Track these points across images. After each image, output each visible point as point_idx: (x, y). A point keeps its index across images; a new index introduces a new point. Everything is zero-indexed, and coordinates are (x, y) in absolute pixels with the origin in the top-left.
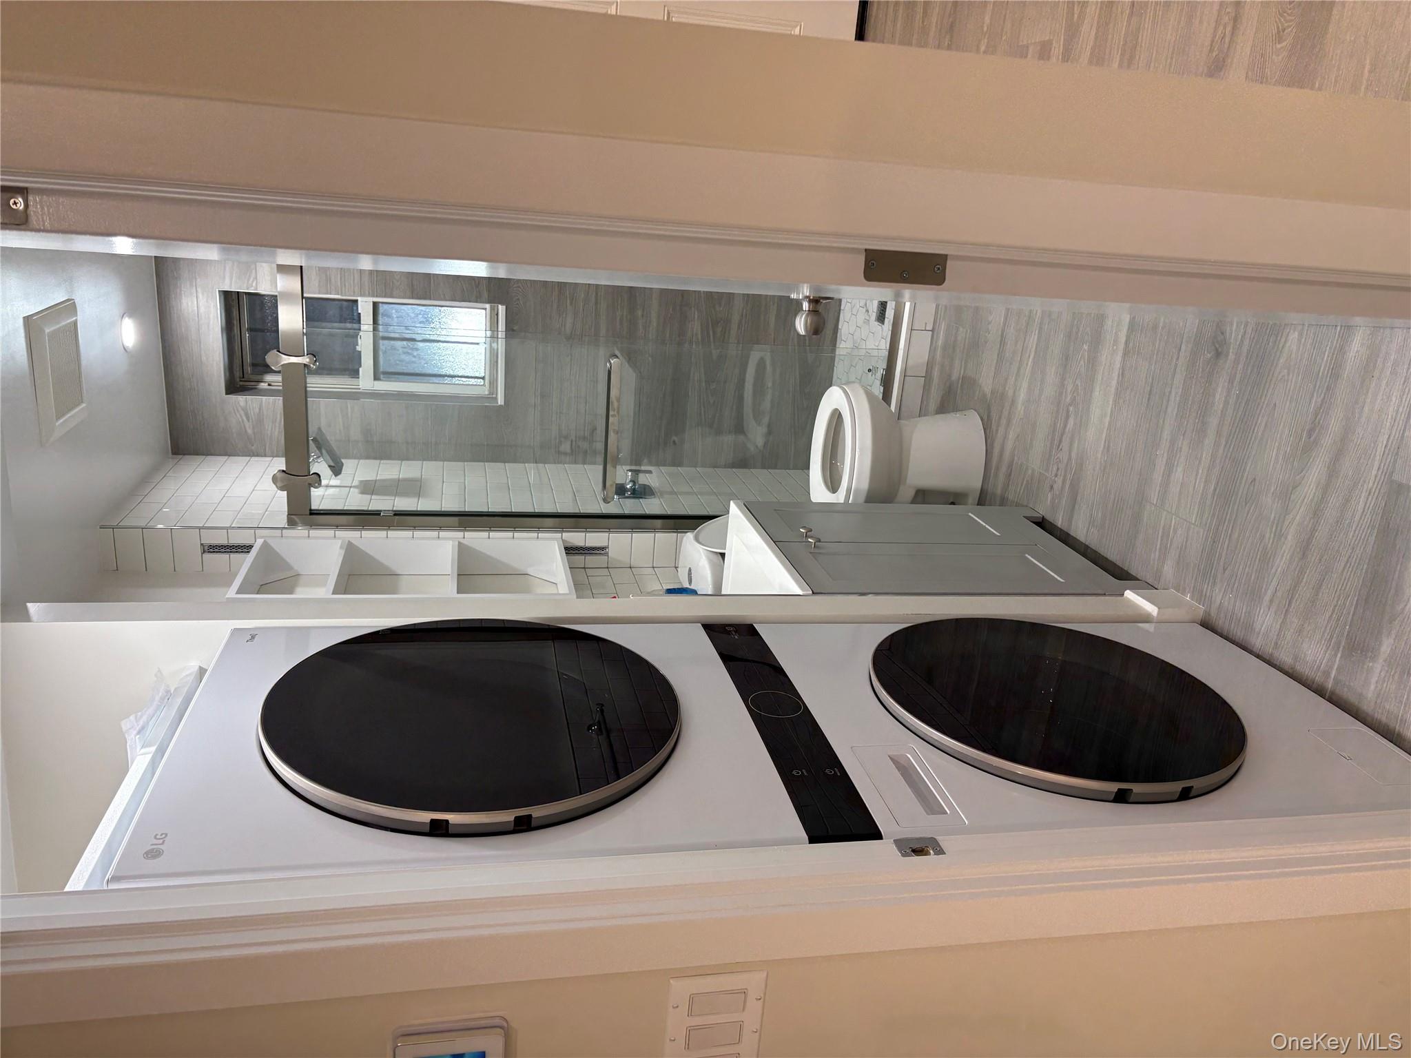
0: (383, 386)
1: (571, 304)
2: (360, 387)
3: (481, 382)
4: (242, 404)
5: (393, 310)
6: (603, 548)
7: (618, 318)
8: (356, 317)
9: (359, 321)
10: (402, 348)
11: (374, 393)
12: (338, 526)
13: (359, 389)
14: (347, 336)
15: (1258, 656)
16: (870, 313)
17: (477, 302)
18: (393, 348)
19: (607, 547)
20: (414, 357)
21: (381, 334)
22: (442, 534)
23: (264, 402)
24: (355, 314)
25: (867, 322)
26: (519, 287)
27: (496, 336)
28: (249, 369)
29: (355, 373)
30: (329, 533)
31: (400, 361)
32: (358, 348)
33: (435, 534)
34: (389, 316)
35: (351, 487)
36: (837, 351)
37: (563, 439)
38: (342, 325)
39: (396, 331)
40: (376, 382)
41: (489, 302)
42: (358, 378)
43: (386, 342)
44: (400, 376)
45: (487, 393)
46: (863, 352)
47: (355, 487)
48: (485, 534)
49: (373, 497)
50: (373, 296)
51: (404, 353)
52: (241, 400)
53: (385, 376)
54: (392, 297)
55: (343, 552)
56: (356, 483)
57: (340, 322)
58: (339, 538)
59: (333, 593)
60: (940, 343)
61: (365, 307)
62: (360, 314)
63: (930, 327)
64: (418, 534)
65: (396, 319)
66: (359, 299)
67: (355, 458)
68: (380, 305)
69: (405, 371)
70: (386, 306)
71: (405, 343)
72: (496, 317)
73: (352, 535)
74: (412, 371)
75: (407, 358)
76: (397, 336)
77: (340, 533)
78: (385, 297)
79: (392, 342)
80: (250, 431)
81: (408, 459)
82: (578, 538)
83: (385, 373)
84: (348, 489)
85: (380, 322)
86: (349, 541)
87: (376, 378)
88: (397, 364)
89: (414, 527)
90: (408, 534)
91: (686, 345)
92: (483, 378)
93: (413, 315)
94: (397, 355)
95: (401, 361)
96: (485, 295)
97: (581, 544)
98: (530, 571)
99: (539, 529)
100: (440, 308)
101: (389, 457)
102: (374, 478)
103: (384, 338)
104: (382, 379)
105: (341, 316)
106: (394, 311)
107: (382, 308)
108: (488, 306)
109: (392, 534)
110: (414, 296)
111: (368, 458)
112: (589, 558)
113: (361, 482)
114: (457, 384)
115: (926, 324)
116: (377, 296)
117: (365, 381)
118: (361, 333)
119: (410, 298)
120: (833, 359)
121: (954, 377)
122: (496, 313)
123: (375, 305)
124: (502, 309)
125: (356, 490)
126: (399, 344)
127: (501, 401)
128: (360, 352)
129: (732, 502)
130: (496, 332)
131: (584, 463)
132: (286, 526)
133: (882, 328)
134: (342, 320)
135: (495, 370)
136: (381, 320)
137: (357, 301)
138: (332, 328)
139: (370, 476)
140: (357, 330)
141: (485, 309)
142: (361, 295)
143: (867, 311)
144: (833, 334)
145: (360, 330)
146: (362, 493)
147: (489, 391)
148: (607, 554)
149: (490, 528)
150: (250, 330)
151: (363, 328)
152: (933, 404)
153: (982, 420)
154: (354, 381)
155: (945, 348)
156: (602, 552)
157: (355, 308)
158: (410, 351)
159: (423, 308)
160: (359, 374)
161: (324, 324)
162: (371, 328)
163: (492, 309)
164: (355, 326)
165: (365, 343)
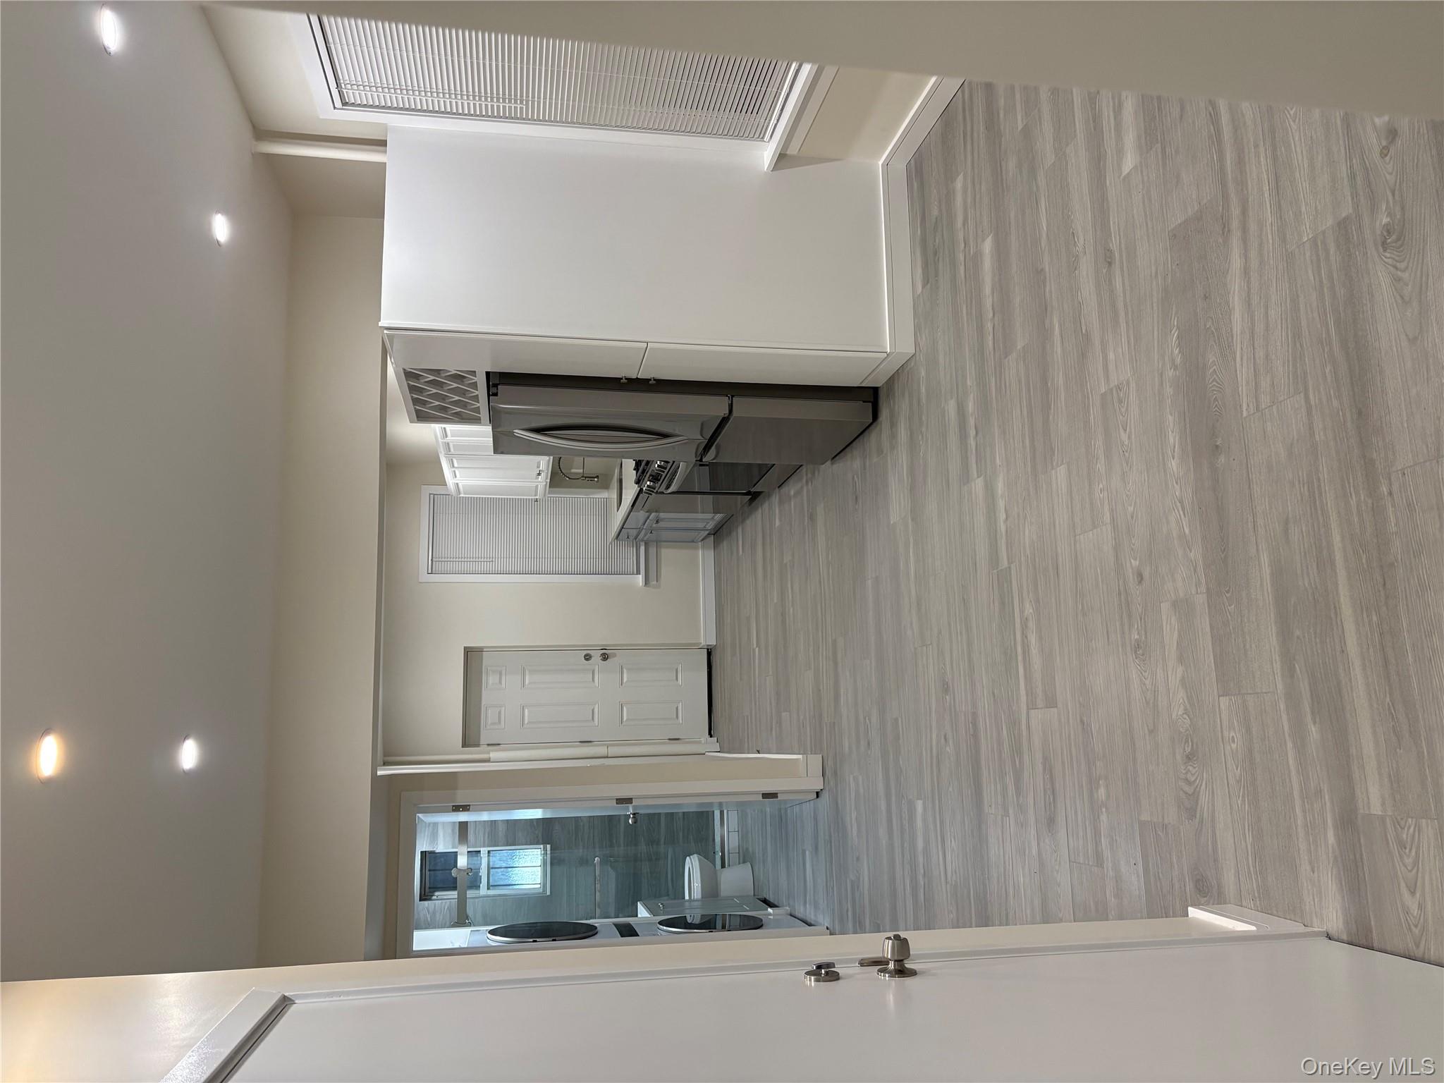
0: (491, 892)
3: (539, 886)
4: (427, 905)
5: (497, 853)
10: (500, 872)
11: (487, 896)
13: (480, 895)
15: (798, 919)
17: (537, 845)
18: (497, 872)
20: (506, 876)
21: (491, 866)
23: (437, 905)
24: (479, 858)
28: (427, 890)
29: (478, 887)
31: (499, 879)
34: (495, 857)
39: (498, 864)
40: (488, 891)
42: (480, 890)
43: (494, 870)
44: (499, 887)
45: (541, 891)
51: (501, 875)
52: (426, 903)
61: (484, 853)
62: (482, 857)
63: (737, 830)
65: (498, 858)
68: (491, 851)
69: (501, 884)
70: (494, 852)
71: (502, 870)
72: (546, 851)
74: (506, 884)
75: (502, 877)
76: (498, 866)
78: (494, 847)
79: (496, 870)
80: (429, 919)
83: (492, 886)
87: (488, 889)
88: (498, 881)
92: (540, 883)
93: (506, 855)
94: (497, 876)
103: (492, 868)
104: (491, 889)
107: (492, 853)
108: (542, 846)
110: (507, 845)
116: (490, 847)
117: (483, 890)
122: (546, 849)
123: (489, 851)
124: (549, 847)
126: (499, 870)
127: (548, 893)
128: (481, 876)
129: (638, 903)
130: (546, 859)
136: (491, 859)
137: (480, 851)
141: (541, 849)
142: (483, 847)
147: (543, 889)
150: (429, 870)
152: (741, 861)
154: (477, 892)
157: (479, 855)
158: (504, 874)
162: (486, 864)
163: (544, 848)
165: (483, 872)
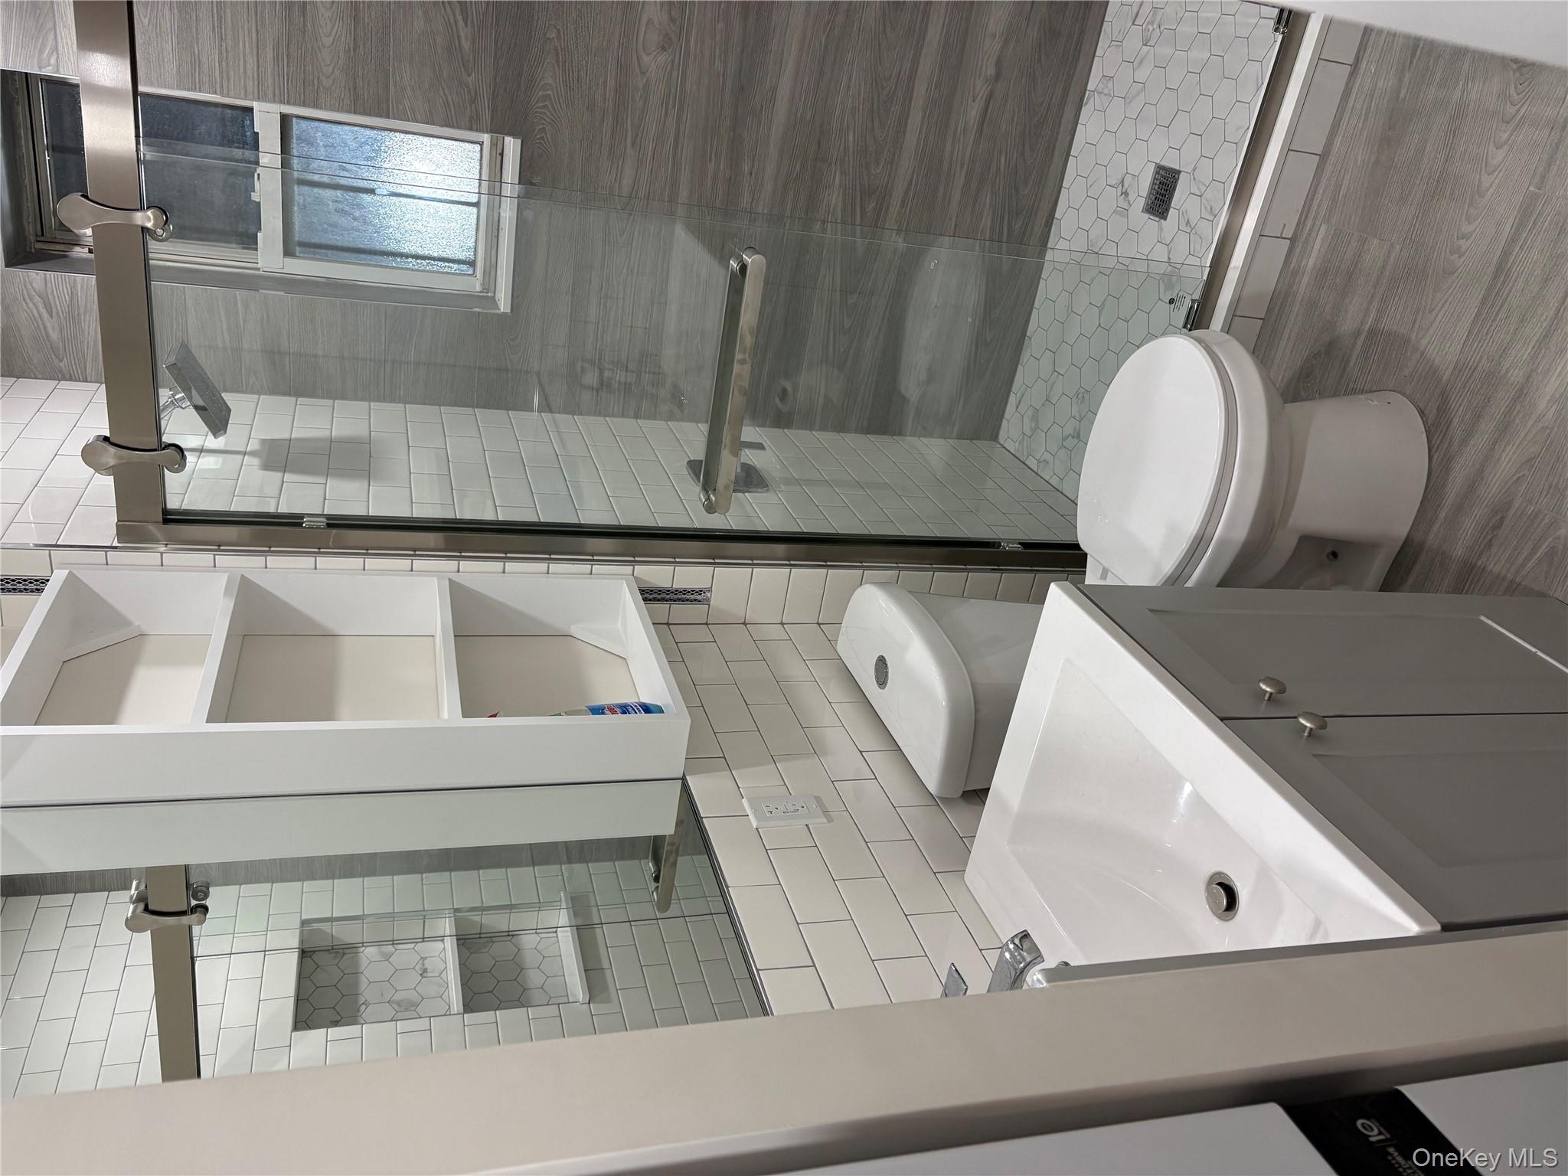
0: (301, 267)
1: (633, 144)
2: (259, 266)
3: (468, 269)
4: (38, 285)
5: (318, 132)
6: (700, 592)
7: (710, 175)
8: (250, 140)
9: (257, 148)
10: (333, 201)
11: (286, 279)
12: (219, 546)
13: (259, 269)
14: (233, 173)
16: (1131, 197)
17: (471, 129)
18: (319, 201)
19: (710, 590)
20: (355, 219)
21: (296, 174)
22: (419, 564)
24: (248, 134)
25: (1124, 212)
26: (545, 107)
27: (497, 192)
29: (249, 241)
30: (205, 558)
31: (330, 225)
32: (255, 197)
33: (404, 563)
34: (311, 143)
35: (245, 453)
36: (1049, 256)
37: (586, 365)
38: (225, 151)
39: (322, 170)
40: (288, 260)
41: (492, 131)
42: (256, 249)
43: (305, 189)
44: (330, 252)
45: (478, 289)
46: (1111, 263)
47: (253, 454)
48: (498, 566)
49: (288, 477)
50: (282, 102)
51: (337, 211)
52: (35, 277)
53: (304, 249)
54: (316, 105)
55: (230, 605)
56: (254, 445)
57: (222, 145)
58: (224, 569)
59: (210, 719)
60: (1312, 262)
61: (266, 120)
62: (258, 133)
63: (1288, 234)
64: (372, 563)
65: (322, 149)
66: (256, 105)
67: (252, 392)
68: (294, 120)
69: (339, 244)
70: (304, 124)
71: (339, 193)
72: (499, 157)
73: (248, 564)
74: (352, 245)
75: (344, 221)
76: (325, 179)
77: (223, 560)
78: (304, 105)
79: (316, 190)
80: (54, 335)
81: (344, 397)
82: (660, 575)
83: (304, 245)
84: (240, 457)
85: (295, 152)
86: (242, 575)
87: (288, 252)
88: (326, 231)
89: (366, 550)
90: (356, 562)
91: (818, 226)
92: (472, 264)
93: (353, 145)
95: (335, 225)
96: (487, 116)
97: (665, 584)
98: (575, 630)
99: (593, 558)
100: (402, 135)
101: (312, 394)
102: (286, 436)
103: (303, 182)
104: (298, 254)
105: (224, 136)
106: (319, 134)
107: (297, 127)
108: (486, 138)
109: (323, 562)
110: (357, 106)
111: (273, 391)
112: (676, 607)
113: (263, 441)
114: (428, 271)
115: (1285, 225)
116: (288, 103)
117: (269, 256)
118: (259, 170)
119: (349, 112)
120: (1040, 268)
121: (1347, 324)
122: (499, 151)
123: (285, 120)
124: (512, 146)
125: (255, 461)
126: (328, 194)
127: (504, 305)
128: (258, 204)
130: (497, 184)
131: (637, 416)
132: (116, 544)
133: (1161, 229)
134: (227, 141)
135: (494, 251)
136: (295, 148)
137: (251, 110)
138: (206, 156)
139: (280, 432)
140: (250, 162)
141: (481, 144)
142: (258, 99)
143: (1125, 194)
144: (1046, 226)
145: (257, 163)
146: (267, 466)
147: (483, 284)
148: (707, 601)
149: (506, 553)
150: (53, 149)
151: (264, 159)
153: (1421, 413)
154: (246, 254)
155: (1323, 273)
156: (699, 597)
157: (248, 123)
158: (347, 208)
159: (372, 133)
160: (256, 243)
161: (193, 147)
162: (277, 161)
163: (493, 145)
164: (248, 154)
165: (267, 188)
